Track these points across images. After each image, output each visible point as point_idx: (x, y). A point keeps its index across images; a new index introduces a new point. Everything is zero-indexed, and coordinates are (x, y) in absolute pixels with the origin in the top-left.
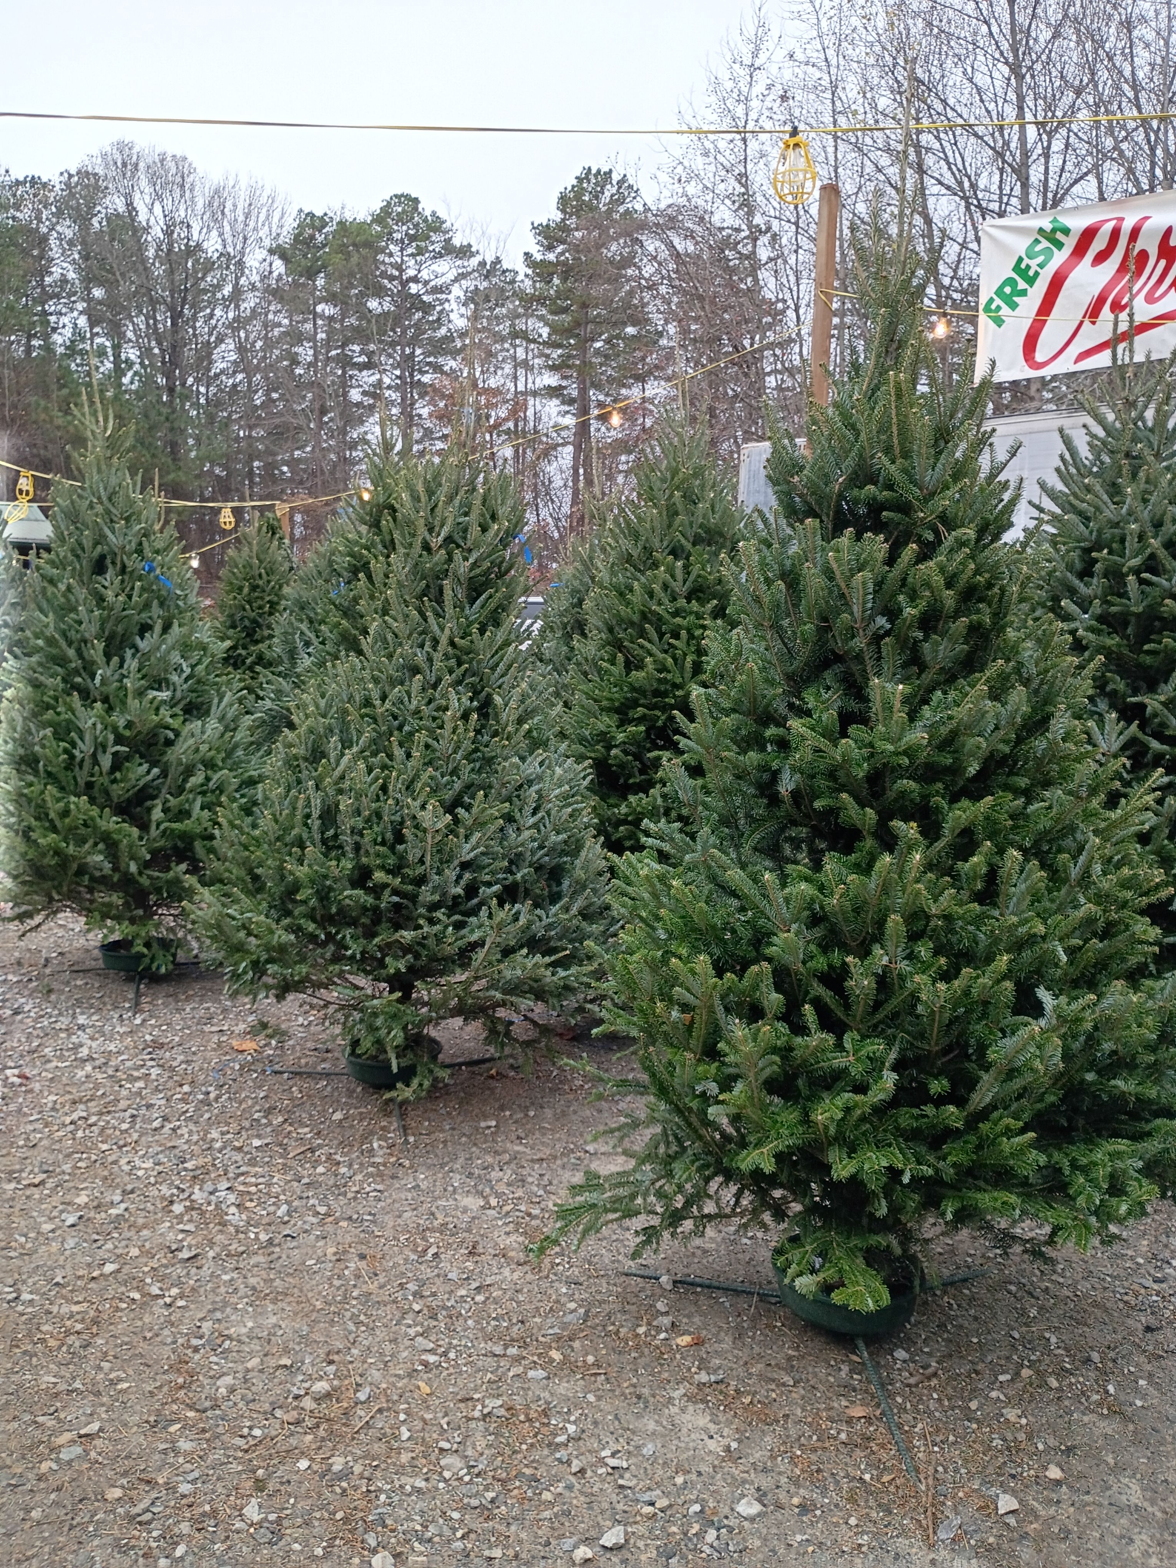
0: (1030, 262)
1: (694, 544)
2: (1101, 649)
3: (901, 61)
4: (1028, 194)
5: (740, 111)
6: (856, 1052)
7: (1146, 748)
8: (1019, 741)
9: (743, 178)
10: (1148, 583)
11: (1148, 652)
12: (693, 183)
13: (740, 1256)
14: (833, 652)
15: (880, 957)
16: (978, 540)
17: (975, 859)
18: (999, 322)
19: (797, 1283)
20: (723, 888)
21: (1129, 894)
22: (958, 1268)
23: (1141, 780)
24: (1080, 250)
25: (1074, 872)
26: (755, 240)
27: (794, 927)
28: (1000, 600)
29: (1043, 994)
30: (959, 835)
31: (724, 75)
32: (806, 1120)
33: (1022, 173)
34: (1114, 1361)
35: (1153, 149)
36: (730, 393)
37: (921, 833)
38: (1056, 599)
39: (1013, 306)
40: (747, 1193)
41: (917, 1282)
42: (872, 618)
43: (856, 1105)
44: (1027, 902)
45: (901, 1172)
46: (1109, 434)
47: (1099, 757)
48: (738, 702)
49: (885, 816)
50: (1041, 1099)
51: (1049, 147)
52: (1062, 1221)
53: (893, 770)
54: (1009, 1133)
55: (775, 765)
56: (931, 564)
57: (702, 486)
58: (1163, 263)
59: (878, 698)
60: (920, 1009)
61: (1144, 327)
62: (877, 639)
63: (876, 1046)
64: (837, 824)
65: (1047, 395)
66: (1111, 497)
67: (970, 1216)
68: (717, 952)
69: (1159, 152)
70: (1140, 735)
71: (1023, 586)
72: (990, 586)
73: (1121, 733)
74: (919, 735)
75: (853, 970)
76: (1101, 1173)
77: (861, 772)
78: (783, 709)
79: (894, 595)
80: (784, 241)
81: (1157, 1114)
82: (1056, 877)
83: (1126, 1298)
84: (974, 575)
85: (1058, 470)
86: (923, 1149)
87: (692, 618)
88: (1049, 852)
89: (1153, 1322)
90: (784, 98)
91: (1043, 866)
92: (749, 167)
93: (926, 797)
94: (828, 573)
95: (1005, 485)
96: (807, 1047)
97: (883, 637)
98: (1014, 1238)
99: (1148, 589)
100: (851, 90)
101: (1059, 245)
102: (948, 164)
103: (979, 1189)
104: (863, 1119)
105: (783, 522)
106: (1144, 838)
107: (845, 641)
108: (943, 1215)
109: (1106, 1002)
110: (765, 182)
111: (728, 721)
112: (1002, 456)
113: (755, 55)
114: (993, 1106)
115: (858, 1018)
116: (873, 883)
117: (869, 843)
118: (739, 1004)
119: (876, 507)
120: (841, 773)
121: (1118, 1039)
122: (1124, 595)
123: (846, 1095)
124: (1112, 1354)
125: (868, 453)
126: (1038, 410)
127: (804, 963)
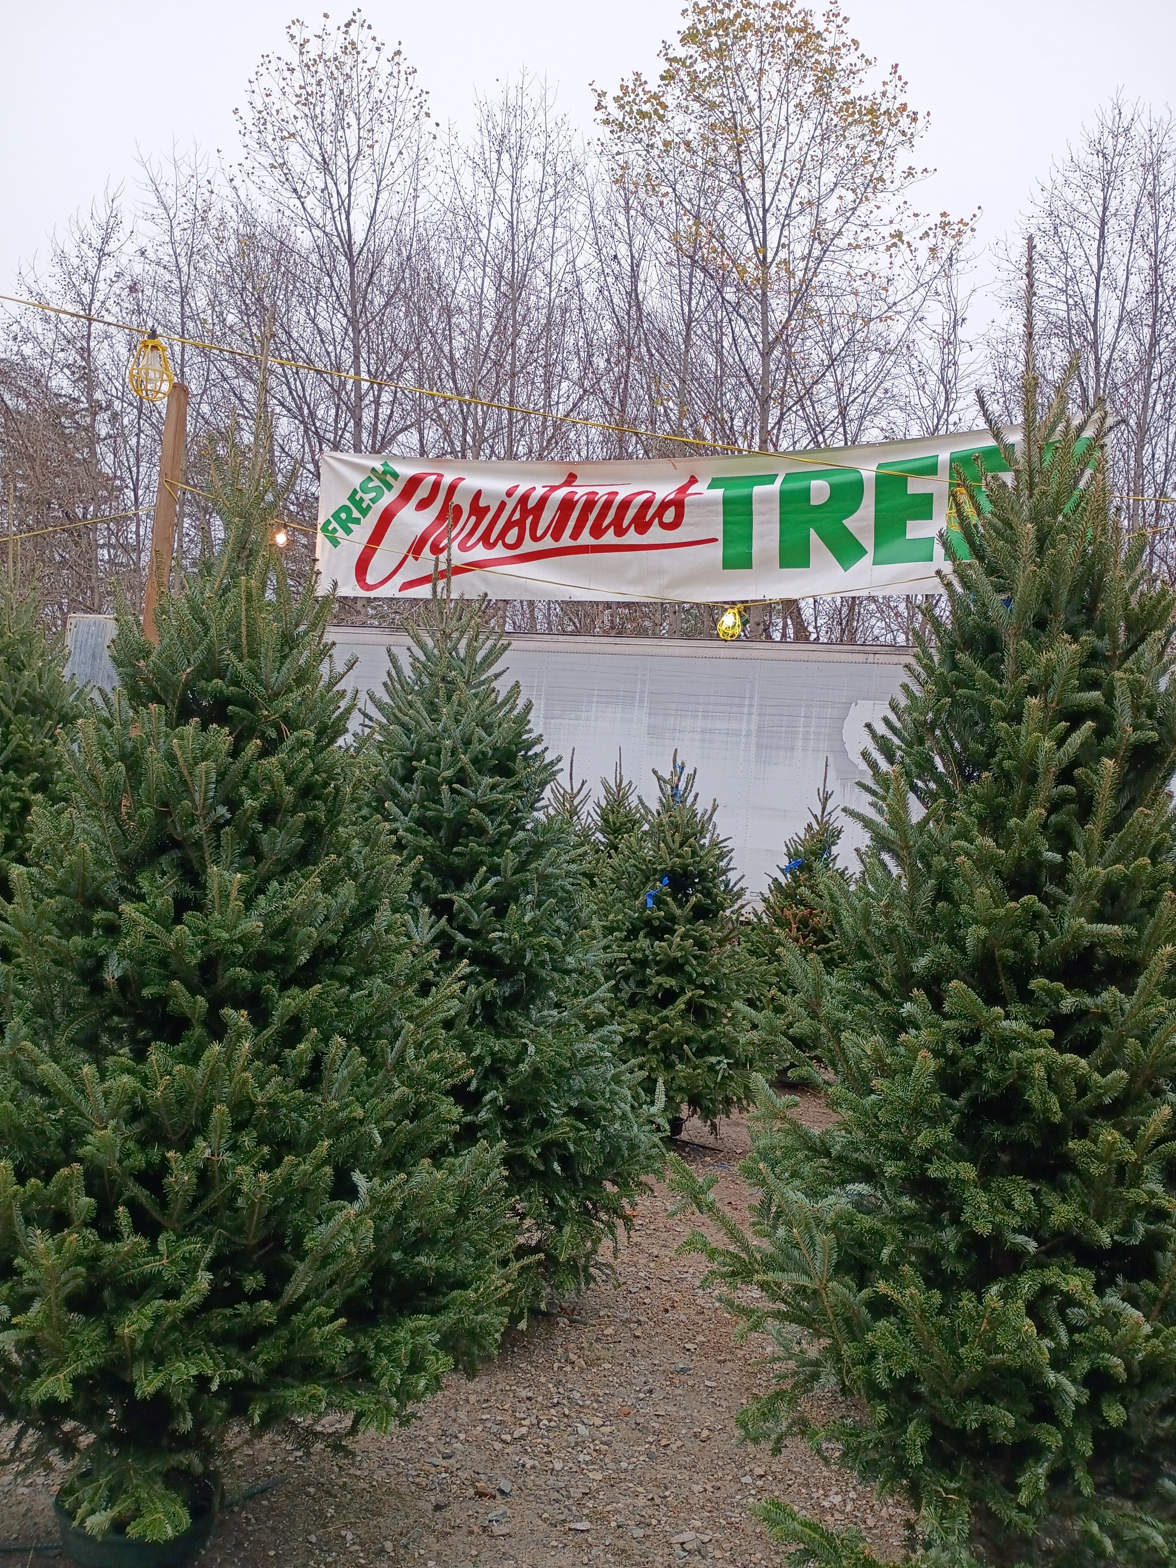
0: (364, 496)
1: (16, 712)
2: (418, 850)
3: (249, 286)
4: (360, 432)
5: (86, 288)
6: (170, 1254)
7: (452, 941)
8: (346, 932)
9: (86, 352)
10: (459, 793)
11: (457, 854)
12: (30, 345)
13: (14, 1509)
14: (171, 837)
15: (202, 1149)
16: (316, 742)
17: (302, 1046)
18: (335, 542)
19: (88, 1523)
20: (31, 1084)
21: (436, 1076)
22: (258, 1479)
23: (448, 970)
24: (407, 494)
25: (391, 1057)
26: (95, 414)
27: (112, 1123)
28: (335, 798)
29: (358, 1177)
30: (288, 1023)
31: (71, 252)
32: (111, 1335)
33: (356, 412)
34: (406, 1547)
35: (465, 419)
36: (58, 558)
37: (251, 1021)
38: (381, 801)
39: (348, 531)
40: (31, 1431)
41: (216, 1501)
42: (213, 807)
43: (168, 1312)
44: (348, 1087)
45: (210, 1380)
46: (428, 659)
47: (414, 948)
48: (64, 883)
49: (216, 1004)
50: (351, 1283)
51: (379, 396)
52: (365, 1407)
53: (226, 957)
54: (321, 1322)
55: (102, 951)
56: (273, 760)
57: (30, 654)
58: (473, 519)
59: (216, 885)
60: (240, 1202)
61: (458, 570)
62: (217, 827)
63: (192, 1246)
64: (164, 1011)
65: (371, 612)
66: (429, 714)
67: (276, 1417)
68: (20, 1156)
69: (470, 422)
70: (448, 929)
71: (355, 787)
72: (326, 784)
73: (432, 927)
74: (254, 924)
75: (173, 1164)
76: (403, 1351)
77: (194, 960)
78: (111, 891)
79: (236, 787)
80: (126, 421)
81: (452, 1287)
82: (374, 1061)
83: (418, 1480)
84: (313, 774)
85: (385, 684)
86: (233, 1351)
87: (8, 789)
88: (368, 1038)
89: (441, 1499)
90: (133, 289)
91: (363, 1052)
92: (93, 344)
93: (257, 986)
94: (171, 758)
95: (342, 694)
96: (118, 1253)
97: (223, 826)
98: (316, 1434)
99: (458, 798)
100: (200, 299)
101: (390, 487)
102: (289, 388)
103: (287, 1387)
104: (173, 1327)
105: (125, 703)
106: (448, 1025)
107: (185, 827)
108: (251, 1419)
109: (414, 1181)
110: (108, 361)
111: (53, 903)
112: (340, 668)
113: (105, 240)
114: (305, 1298)
115: (175, 1217)
116: (200, 1073)
117: (198, 1031)
118: (42, 1213)
119: (221, 702)
120: (173, 960)
121: (423, 1216)
122: (438, 802)
123: (157, 1303)
124: (404, 1541)
125: (217, 649)
126: (363, 625)
127: (120, 1161)
